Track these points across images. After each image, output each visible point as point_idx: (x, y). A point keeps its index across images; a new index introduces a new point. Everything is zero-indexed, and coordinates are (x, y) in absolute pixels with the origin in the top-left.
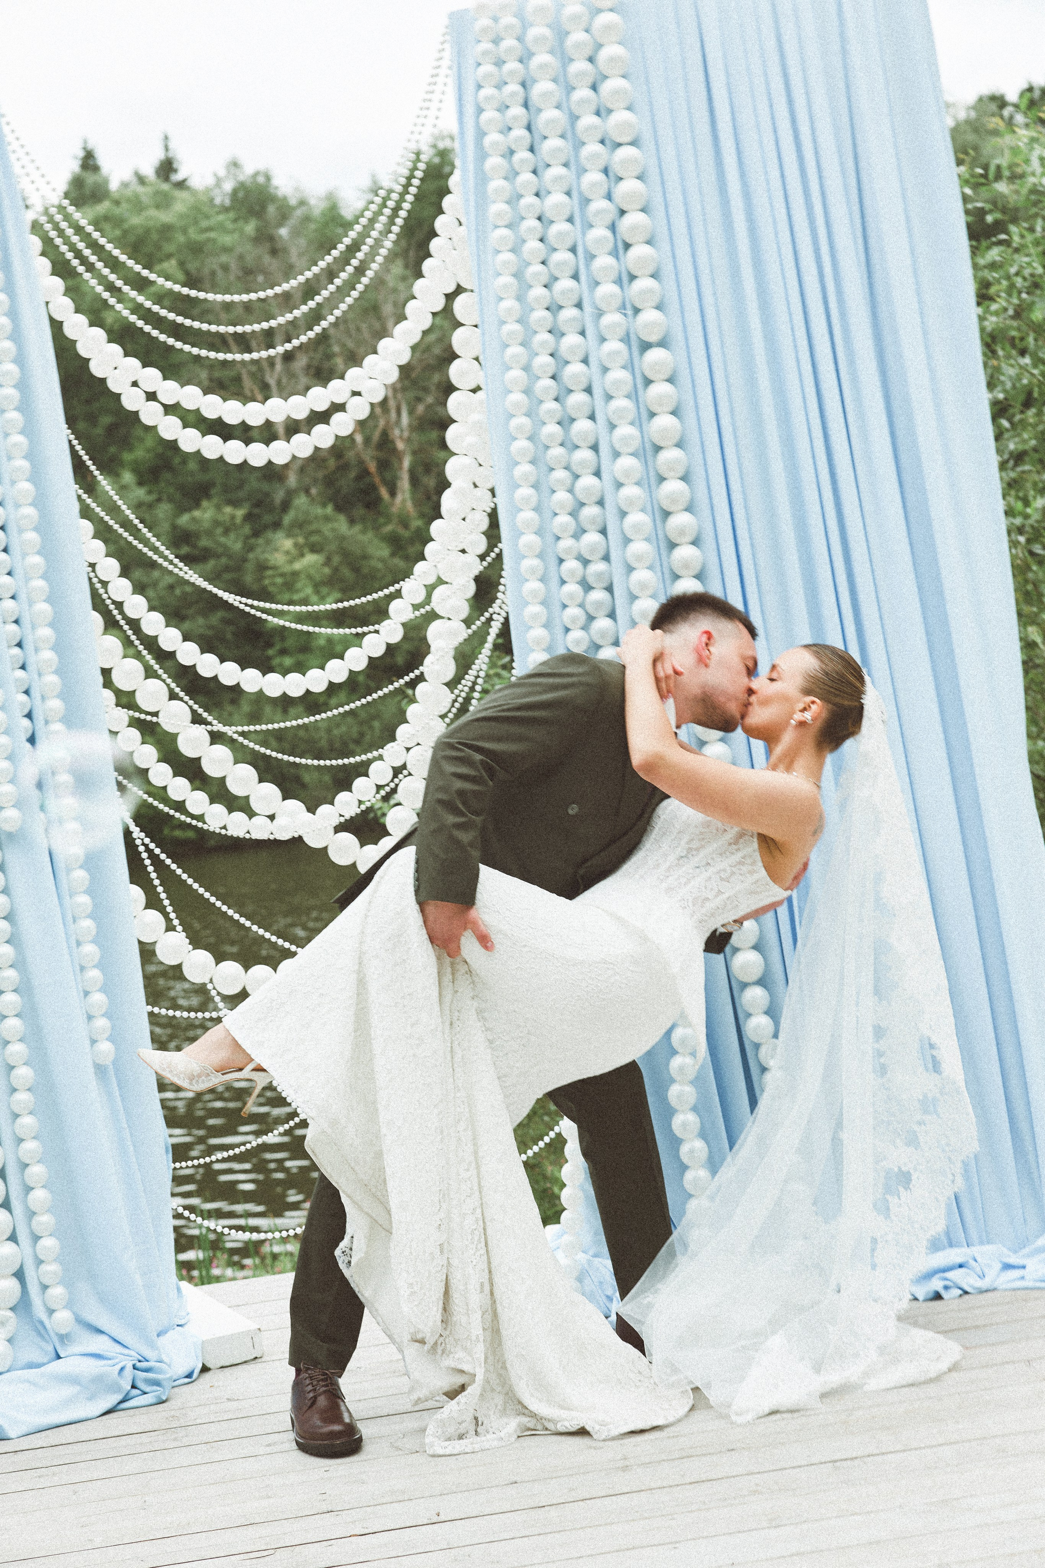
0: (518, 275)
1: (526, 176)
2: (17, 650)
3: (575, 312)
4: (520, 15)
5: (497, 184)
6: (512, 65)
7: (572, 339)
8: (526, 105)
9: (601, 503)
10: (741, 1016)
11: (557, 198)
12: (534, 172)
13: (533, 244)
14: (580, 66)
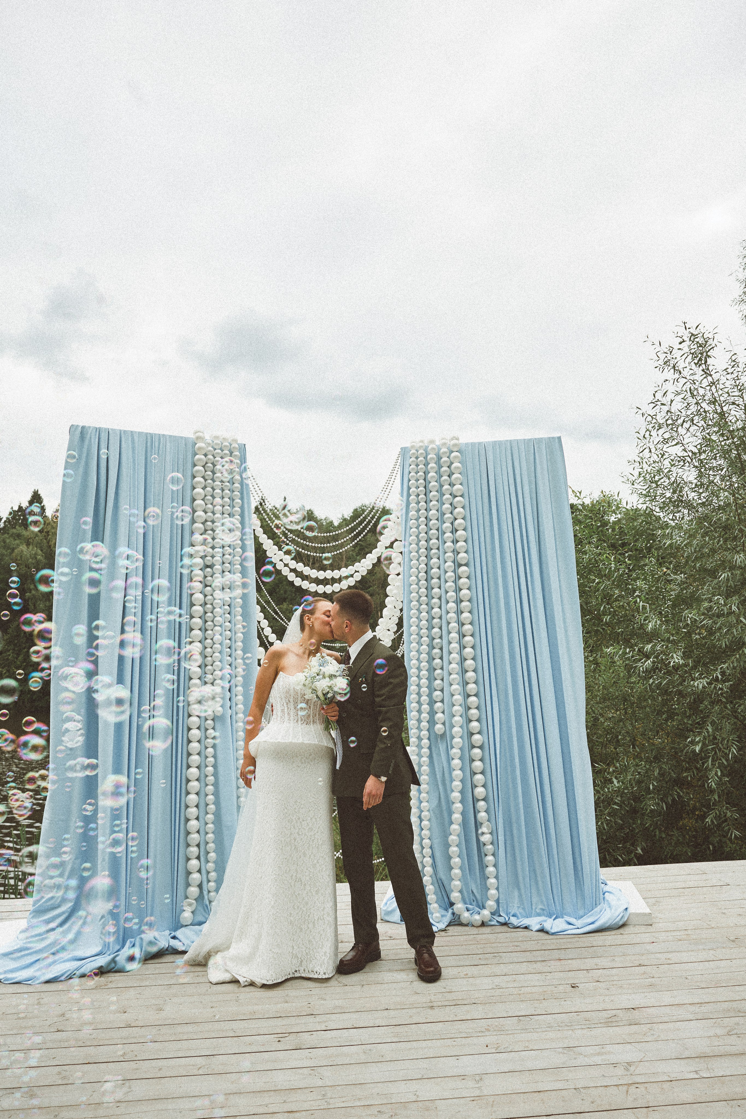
0: (417, 536)
1: (423, 503)
2: (228, 650)
3: (437, 551)
4: (426, 450)
5: (413, 505)
6: (421, 466)
7: (435, 560)
8: (425, 480)
9: (440, 618)
10: (476, 811)
11: (433, 512)
12: (426, 502)
13: (423, 527)
14: (445, 468)
